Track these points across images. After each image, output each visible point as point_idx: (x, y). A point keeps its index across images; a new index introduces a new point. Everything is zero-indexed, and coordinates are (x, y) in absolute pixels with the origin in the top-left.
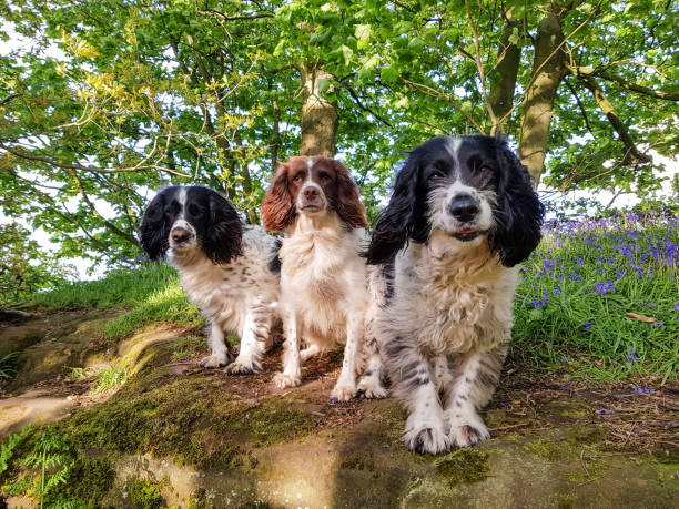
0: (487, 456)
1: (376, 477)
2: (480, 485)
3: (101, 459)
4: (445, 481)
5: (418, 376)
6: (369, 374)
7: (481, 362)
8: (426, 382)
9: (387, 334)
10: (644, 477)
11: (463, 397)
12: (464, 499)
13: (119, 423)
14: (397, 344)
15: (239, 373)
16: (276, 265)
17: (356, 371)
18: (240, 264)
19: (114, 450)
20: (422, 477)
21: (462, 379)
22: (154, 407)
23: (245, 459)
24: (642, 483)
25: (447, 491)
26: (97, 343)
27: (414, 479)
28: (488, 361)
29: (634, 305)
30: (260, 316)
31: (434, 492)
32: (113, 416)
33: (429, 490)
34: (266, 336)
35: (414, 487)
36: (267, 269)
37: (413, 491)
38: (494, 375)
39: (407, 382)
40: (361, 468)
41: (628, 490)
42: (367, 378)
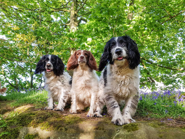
0: (137, 125)
1: (105, 132)
2: (137, 131)
3: (15, 128)
4: (126, 131)
5: (115, 105)
6: (97, 111)
7: (132, 101)
8: (117, 107)
9: (106, 95)
10: (180, 131)
11: (127, 112)
12: (133, 134)
13: (22, 119)
14: (109, 97)
15: (58, 110)
16: (71, 82)
17: (94, 110)
18: (62, 79)
19: (20, 125)
20: (120, 129)
21: (127, 107)
22: (34, 114)
23: (63, 128)
24: (180, 132)
25: (127, 133)
26: (7, 108)
27: (117, 130)
28: (134, 101)
29: (162, 104)
30: (65, 95)
31: (124, 133)
32: (21, 116)
33: (122, 133)
34: (66, 102)
35: (117, 133)
36: (69, 83)
37: (117, 134)
38: (136, 106)
39: (112, 107)
40: (100, 129)
41: (176, 134)
42: (96, 112)
